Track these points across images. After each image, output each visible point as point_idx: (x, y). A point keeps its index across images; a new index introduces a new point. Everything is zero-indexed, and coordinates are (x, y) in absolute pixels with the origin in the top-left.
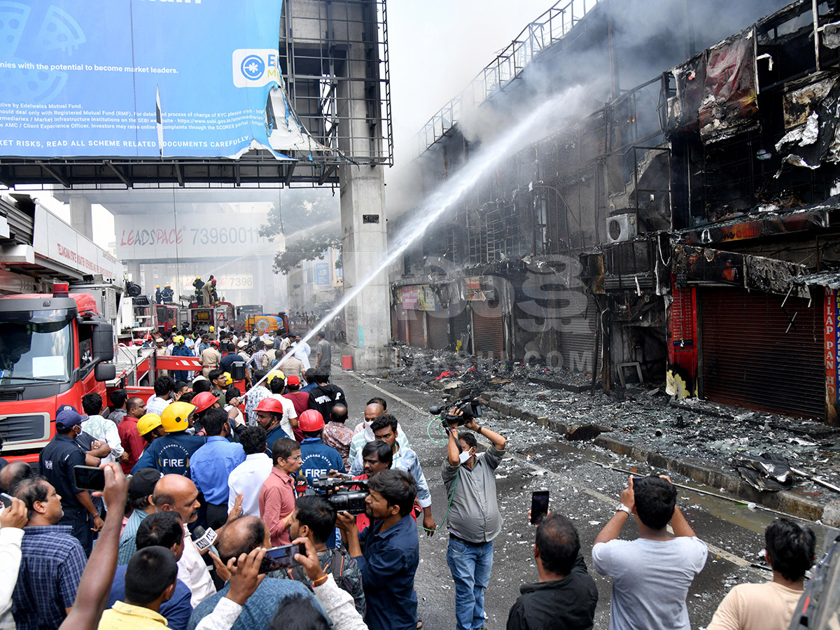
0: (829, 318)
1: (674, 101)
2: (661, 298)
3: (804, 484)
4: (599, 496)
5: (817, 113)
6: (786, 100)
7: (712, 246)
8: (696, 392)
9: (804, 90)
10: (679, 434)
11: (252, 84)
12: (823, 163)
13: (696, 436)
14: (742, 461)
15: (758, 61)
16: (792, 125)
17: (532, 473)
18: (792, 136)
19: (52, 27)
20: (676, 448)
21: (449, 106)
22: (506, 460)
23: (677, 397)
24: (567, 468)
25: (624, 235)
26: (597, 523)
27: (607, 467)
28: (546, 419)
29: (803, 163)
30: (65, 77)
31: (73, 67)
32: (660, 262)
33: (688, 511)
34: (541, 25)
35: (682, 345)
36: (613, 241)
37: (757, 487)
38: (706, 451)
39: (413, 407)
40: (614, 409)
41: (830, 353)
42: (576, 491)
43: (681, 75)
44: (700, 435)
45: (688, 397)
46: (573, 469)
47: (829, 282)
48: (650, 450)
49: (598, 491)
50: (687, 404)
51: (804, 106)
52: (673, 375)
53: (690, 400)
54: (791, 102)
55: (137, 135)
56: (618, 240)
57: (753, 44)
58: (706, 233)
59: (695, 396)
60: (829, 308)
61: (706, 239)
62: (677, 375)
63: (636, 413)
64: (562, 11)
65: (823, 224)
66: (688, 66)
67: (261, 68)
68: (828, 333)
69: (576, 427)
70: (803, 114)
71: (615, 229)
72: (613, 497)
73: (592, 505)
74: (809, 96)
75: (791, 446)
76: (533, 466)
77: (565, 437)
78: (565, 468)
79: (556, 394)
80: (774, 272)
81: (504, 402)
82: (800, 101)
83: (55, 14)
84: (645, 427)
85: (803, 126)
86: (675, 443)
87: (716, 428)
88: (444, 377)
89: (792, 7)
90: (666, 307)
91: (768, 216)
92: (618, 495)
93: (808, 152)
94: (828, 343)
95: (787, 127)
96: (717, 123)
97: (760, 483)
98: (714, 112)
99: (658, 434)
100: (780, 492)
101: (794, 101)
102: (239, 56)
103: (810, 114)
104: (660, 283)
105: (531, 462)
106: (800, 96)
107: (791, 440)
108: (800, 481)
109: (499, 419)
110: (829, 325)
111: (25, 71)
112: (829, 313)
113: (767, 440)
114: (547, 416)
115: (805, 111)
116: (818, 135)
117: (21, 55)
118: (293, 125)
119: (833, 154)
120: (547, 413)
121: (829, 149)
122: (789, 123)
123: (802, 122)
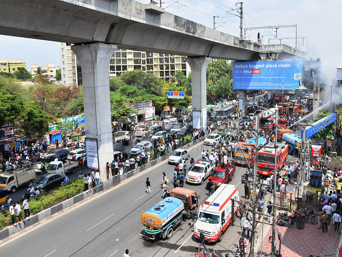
11: (297, 79)
19: (269, 72)
30: (271, 79)
31: (272, 77)
55: (280, 87)
67: (299, 77)
83: (270, 70)
102: (295, 75)
111: (265, 78)
117: (266, 76)
118: (303, 86)
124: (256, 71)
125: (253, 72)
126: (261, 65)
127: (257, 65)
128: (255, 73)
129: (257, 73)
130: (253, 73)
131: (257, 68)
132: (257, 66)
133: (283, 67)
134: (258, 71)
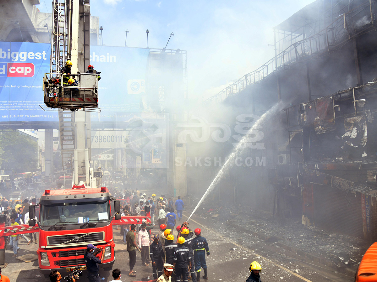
0: (363, 201)
1: (304, 115)
2: (300, 188)
3: (355, 265)
4: (282, 267)
5: (356, 127)
6: (345, 120)
7: (318, 170)
8: (314, 224)
9: (351, 118)
10: (308, 242)
12: (359, 145)
13: (315, 243)
14: (332, 256)
15: (334, 107)
16: (348, 130)
17: (256, 257)
18: (348, 134)
20: (307, 248)
21: (211, 98)
22: (245, 251)
23: (306, 225)
24: (268, 255)
25: (285, 162)
26: (283, 278)
27: (282, 255)
28: (257, 233)
29: (352, 145)
32: (299, 174)
33: (313, 274)
34: (250, 75)
35: (308, 206)
36: (280, 164)
37: (338, 266)
38: (319, 250)
39: (203, 226)
40: (282, 230)
41: (364, 214)
42: (273, 265)
43: (306, 106)
44: (316, 243)
45: (311, 225)
46: (270, 256)
47: (362, 191)
48: (298, 249)
49: (281, 265)
50: (310, 229)
51: (352, 124)
52: (305, 217)
53: (311, 227)
54: (347, 122)
56: (282, 164)
57: (333, 101)
58: (316, 165)
59: (313, 225)
60: (363, 197)
61: (316, 167)
62: (306, 217)
63: (291, 232)
64: (259, 72)
65: (359, 168)
66: (309, 103)
67: (139, 87)
68: (363, 206)
69: (269, 237)
70: (351, 127)
71: (281, 159)
72: (287, 268)
73: (280, 271)
74: (353, 121)
75: (350, 249)
76: (255, 254)
77: (265, 241)
78: (267, 255)
79: (258, 222)
80: (342, 183)
81: (238, 225)
82: (350, 122)
84: (295, 238)
85: (351, 131)
86: (307, 246)
87: (322, 240)
88: (211, 211)
89: (346, 91)
90: (302, 191)
91: (340, 162)
92: (288, 267)
93: (354, 140)
94: (363, 210)
95: (346, 130)
96: (320, 127)
97: (339, 264)
98: (319, 123)
99: (301, 242)
100: (346, 268)
101: (348, 121)
103: (354, 127)
104: (299, 182)
105: (254, 252)
106: (350, 120)
107: (350, 246)
108: (353, 264)
109: (238, 232)
110: (363, 203)
112: (363, 199)
113: (341, 246)
114: (257, 232)
115: (352, 126)
116: (357, 135)
119: (362, 142)
120: (257, 231)
121: (361, 141)
122: (346, 129)
123: (351, 129)
124: (22, 68)
125: (13, 70)
126: (37, 54)
127: (25, 53)
128: (16, 74)
129: (22, 75)
130: (9, 74)
131: (24, 60)
132: (23, 55)
133: (97, 60)
134: (26, 68)
